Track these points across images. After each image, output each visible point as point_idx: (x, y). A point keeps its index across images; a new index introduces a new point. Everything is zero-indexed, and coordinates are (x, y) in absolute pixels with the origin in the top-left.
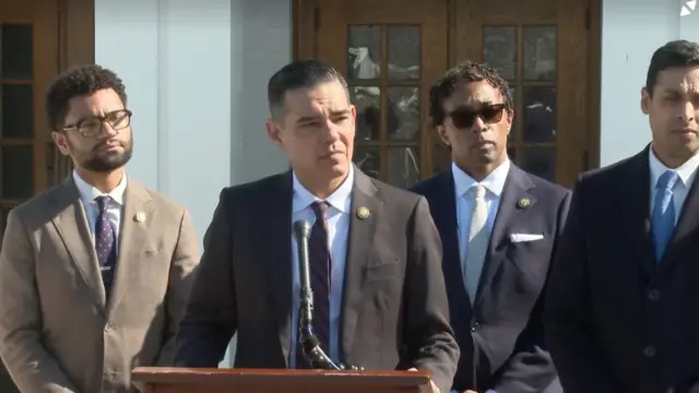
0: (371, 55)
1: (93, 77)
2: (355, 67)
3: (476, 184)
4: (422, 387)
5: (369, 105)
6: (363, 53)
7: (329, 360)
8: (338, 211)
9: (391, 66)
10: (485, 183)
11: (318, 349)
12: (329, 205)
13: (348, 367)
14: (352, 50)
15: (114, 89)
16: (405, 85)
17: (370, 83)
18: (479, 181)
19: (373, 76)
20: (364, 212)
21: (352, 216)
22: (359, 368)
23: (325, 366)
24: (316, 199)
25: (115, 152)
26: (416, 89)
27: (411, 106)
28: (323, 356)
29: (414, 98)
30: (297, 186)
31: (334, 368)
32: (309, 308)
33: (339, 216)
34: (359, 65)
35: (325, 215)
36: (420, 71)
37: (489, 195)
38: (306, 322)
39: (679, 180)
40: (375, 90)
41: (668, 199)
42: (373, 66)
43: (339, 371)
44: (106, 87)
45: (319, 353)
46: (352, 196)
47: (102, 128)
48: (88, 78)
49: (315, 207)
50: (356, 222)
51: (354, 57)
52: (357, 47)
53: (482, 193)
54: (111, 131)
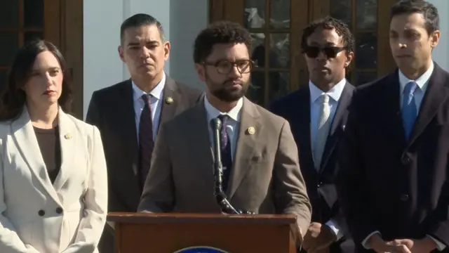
0: (259, 13)
1: (234, 32)
2: (249, 20)
3: (323, 93)
4: (292, 225)
5: (258, 45)
6: (254, 11)
7: (233, 208)
8: (157, 99)
9: (272, 21)
10: (329, 94)
11: (225, 201)
12: (152, 96)
13: (245, 212)
14: (247, 10)
15: (246, 44)
16: (281, 32)
17: (259, 30)
18: (325, 92)
19: (260, 26)
20: (170, 100)
21: (164, 102)
22: (252, 213)
23: (229, 211)
24: (145, 93)
25: (236, 89)
26: (288, 35)
27: (285, 45)
28: (229, 205)
29: (287, 40)
30: (134, 86)
31: (235, 213)
32: (220, 175)
33: (157, 103)
34: (252, 20)
35: (150, 102)
36: (291, 22)
37: (332, 101)
38: (218, 183)
39: (418, 87)
40: (262, 35)
41: (411, 99)
42: (261, 20)
43: (239, 215)
44: (241, 42)
45: (227, 204)
46: (164, 91)
47: (232, 70)
48: (231, 34)
49: (144, 98)
50: (165, 105)
51: (248, 14)
52: (250, 7)
53: (327, 100)
54: (238, 73)
